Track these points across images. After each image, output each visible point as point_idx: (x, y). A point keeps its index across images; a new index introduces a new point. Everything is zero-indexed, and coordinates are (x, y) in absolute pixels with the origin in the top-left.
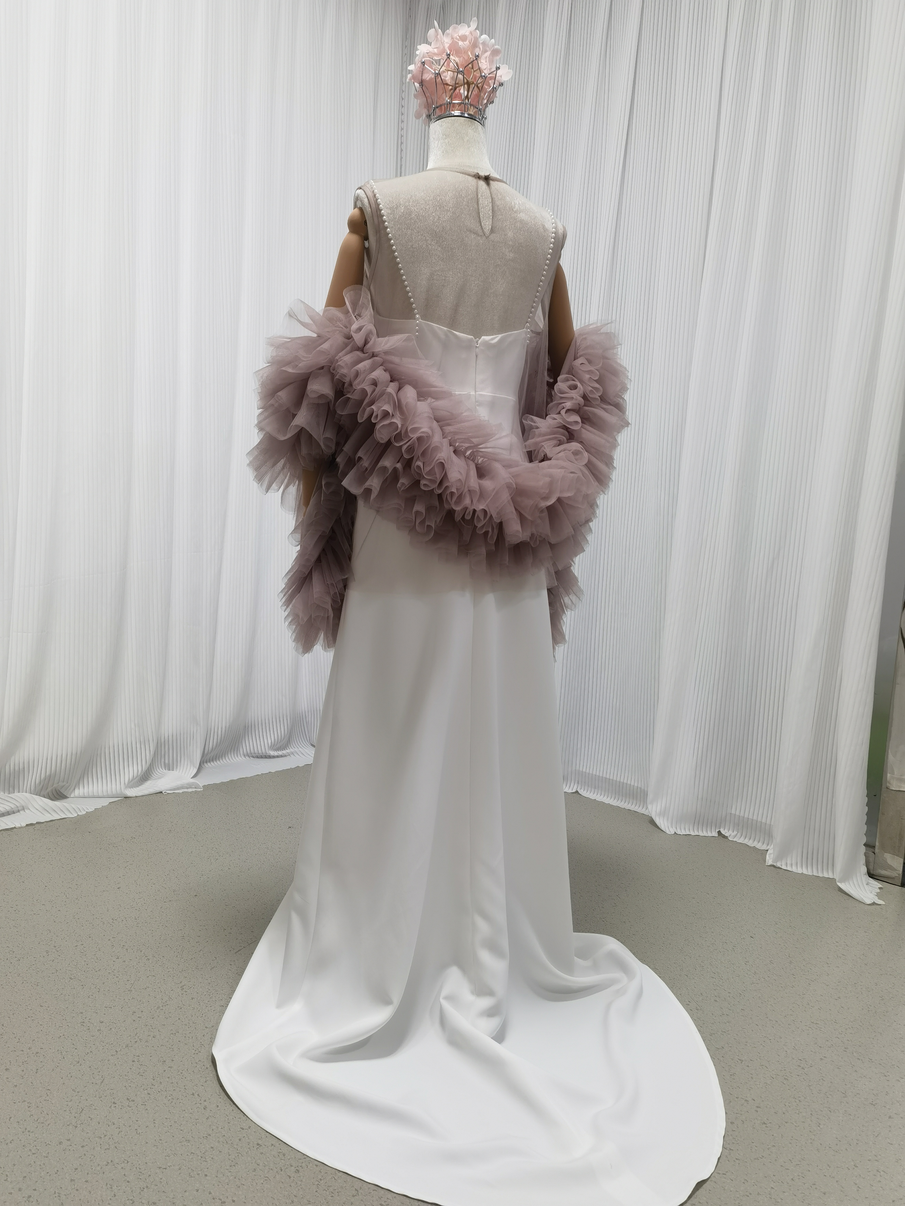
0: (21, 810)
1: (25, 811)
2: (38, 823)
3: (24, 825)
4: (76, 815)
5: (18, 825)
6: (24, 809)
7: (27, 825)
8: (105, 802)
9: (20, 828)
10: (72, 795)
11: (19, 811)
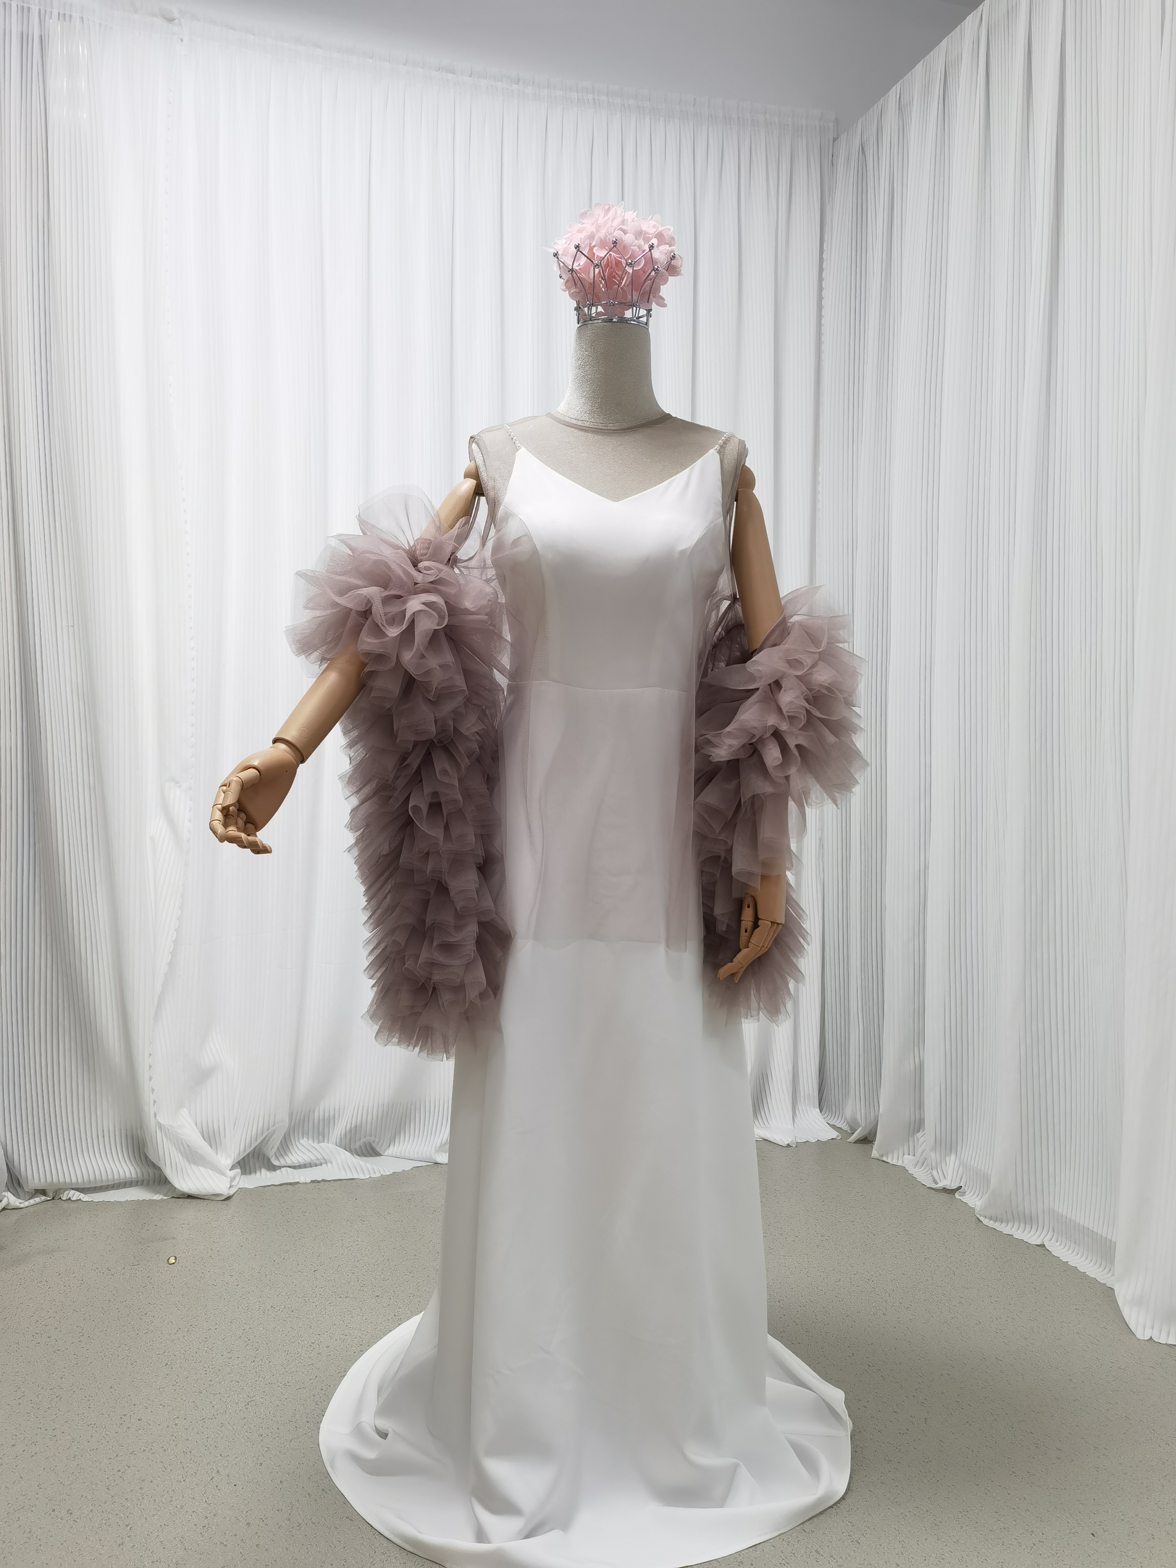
0: (324, 1163)
1: (327, 1165)
2: (323, 1180)
3: (308, 1180)
4: (367, 1177)
5: (302, 1180)
6: (326, 1163)
7: (312, 1182)
8: (408, 1166)
9: (304, 1183)
10: (386, 1154)
11: (321, 1164)
